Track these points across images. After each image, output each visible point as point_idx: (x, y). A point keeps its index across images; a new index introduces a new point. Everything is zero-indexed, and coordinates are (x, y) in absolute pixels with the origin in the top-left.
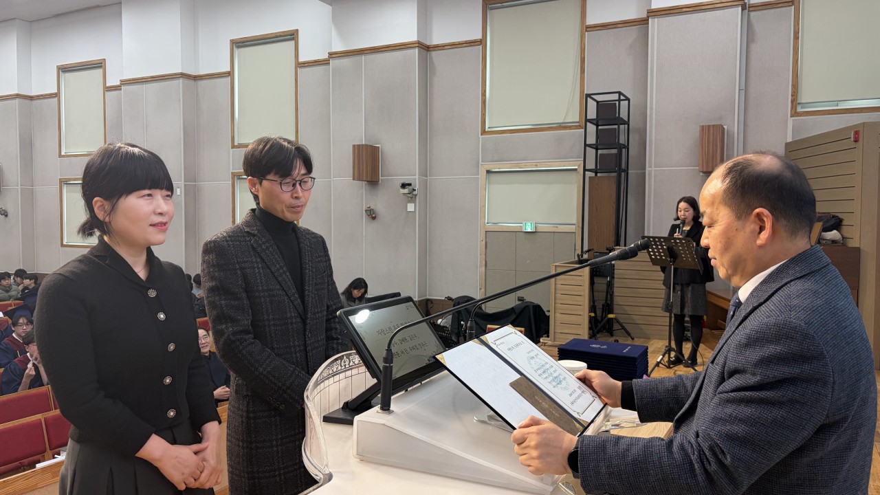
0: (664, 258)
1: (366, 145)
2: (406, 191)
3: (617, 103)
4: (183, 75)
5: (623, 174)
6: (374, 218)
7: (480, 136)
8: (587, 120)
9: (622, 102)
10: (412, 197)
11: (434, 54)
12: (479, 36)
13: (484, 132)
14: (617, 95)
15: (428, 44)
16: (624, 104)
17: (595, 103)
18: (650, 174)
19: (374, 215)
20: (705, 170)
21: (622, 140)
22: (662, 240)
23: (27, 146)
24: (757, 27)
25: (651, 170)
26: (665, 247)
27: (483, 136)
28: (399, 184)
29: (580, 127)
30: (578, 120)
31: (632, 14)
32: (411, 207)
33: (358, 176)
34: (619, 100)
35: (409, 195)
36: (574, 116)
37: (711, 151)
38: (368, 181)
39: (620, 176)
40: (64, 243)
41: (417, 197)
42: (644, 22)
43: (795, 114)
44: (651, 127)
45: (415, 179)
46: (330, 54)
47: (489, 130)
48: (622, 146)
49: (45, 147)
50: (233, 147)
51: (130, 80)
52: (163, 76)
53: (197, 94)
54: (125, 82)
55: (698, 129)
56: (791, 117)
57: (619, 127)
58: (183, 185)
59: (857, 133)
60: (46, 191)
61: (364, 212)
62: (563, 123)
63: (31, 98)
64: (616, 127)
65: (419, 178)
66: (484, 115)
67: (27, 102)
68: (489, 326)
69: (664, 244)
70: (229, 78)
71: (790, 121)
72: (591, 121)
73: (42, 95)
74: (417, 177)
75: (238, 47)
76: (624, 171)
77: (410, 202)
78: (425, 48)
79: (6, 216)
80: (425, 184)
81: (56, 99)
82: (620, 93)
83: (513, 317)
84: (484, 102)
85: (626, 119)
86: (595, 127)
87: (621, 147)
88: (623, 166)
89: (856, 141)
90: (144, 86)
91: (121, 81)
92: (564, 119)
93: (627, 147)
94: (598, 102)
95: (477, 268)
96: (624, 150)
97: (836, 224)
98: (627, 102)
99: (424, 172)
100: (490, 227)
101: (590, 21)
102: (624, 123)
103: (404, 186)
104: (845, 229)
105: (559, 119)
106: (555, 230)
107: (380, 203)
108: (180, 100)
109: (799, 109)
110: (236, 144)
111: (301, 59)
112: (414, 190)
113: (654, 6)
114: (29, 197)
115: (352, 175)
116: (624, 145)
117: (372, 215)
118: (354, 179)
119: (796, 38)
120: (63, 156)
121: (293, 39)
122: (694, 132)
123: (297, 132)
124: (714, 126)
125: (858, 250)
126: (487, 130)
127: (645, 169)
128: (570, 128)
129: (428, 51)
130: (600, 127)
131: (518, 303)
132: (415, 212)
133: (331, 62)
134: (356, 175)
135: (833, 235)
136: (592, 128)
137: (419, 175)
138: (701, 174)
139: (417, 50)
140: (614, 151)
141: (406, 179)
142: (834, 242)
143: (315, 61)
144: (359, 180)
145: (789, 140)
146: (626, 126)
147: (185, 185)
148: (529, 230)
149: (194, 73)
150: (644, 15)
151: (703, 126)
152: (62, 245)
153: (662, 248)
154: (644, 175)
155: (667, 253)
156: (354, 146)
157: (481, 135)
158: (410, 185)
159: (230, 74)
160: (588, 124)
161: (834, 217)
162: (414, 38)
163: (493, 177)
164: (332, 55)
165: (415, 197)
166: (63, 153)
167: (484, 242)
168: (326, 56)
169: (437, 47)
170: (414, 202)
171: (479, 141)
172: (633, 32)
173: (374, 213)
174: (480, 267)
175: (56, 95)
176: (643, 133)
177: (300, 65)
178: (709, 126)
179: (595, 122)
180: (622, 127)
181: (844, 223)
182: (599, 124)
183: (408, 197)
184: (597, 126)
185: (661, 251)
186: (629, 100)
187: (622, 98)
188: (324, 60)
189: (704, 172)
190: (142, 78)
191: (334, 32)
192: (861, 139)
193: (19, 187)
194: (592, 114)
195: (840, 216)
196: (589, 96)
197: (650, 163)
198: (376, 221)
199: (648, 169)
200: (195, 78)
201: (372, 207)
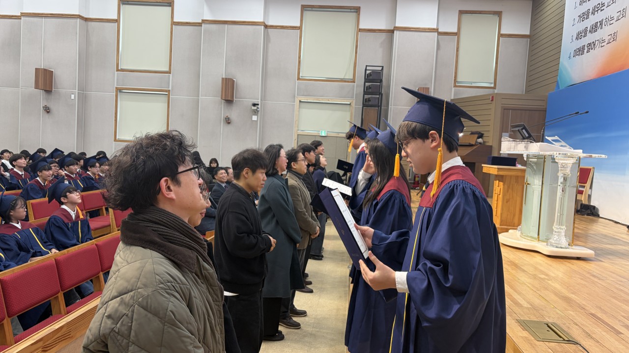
1: (229, 79)
2: (255, 108)
3: (382, 72)
4: (79, 17)
6: (229, 123)
10: (256, 112)
11: (270, 30)
12: (298, 25)
13: (299, 79)
15: (267, 24)
18: (390, 109)
24: (441, 42)
25: (391, 107)
28: (251, 103)
29: (351, 82)
30: (352, 78)
31: (383, 27)
32: (255, 118)
34: (383, 70)
36: (350, 76)
39: (378, 109)
41: (259, 112)
42: (392, 32)
43: (455, 86)
44: (393, 85)
45: (258, 102)
46: (203, 20)
47: (301, 78)
50: (118, 70)
51: (30, 13)
52: (62, 15)
53: (87, 31)
54: (25, 15)
56: (454, 87)
58: (77, 94)
59: (493, 97)
61: (223, 119)
62: (343, 79)
66: (299, 69)
70: (116, 24)
71: (453, 89)
74: (259, 100)
75: (123, 4)
76: (380, 106)
77: (254, 115)
78: (266, 27)
80: (262, 105)
82: (383, 67)
84: (299, 62)
87: (379, 95)
89: (492, 100)
90: (44, 19)
91: (22, 13)
92: (344, 77)
97: (481, 136)
99: (264, 98)
100: (300, 132)
101: (361, 27)
103: (254, 105)
104: (484, 138)
105: (341, 76)
106: (338, 136)
107: (234, 113)
108: (77, 34)
109: (457, 84)
110: (119, 68)
111: (175, 20)
113: (397, 25)
115: (220, 96)
117: (228, 121)
118: (222, 99)
119: (457, 51)
121: (170, 6)
123: (170, 65)
125: (491, 147)
128: (348, 82)
129: (266, 28)
132: (257, 121)
133: (203, 25)
134: (223, 97)
135: (480, 140)
137: (261, 100)
139: (263, 27)
141: (254, 101)
142: (480, 143)
143: (187, 23)
145: (452, 98)
147: (78, 92)
148: (323, 135)
149: (85, 16)
150: (392, 29)
154: (388, 110)
156: (223, 79)
157: (298, 80)
158: (257, 105)
159: (117, 21)
161: (480, 133)
162: (262, 20)
163: (302, 104)
164: (203, 21)
167: (296, 141)
168: (200, 21)
169: (272, 27)
170: (257, 115)
171: (296, 83)
172: (383, 36)
176: (389, 87)
177: (174, 23)
181: (484, 135)
183: (254, 112)
188: (199, 23)
190: (42, 14)
191: (206, 7)
192: (494, 99)
195: (482, 132)
196: (367, 66)
197: (391, 103)
198: (230, 125)
199: (390, 106)
200: (86, 20)
201: (229, 116)
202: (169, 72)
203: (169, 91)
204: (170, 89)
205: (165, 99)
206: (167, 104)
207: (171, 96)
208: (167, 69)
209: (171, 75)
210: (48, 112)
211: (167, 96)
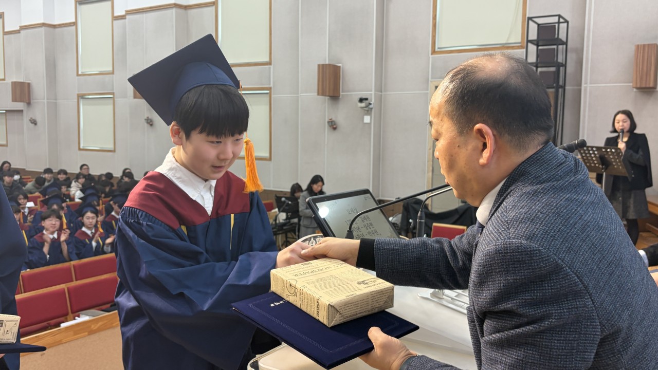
0: (597, 165)
1: (329, 65)
2: (363, 105)
3: (557, 25)
4: (176, 6)
5: (560, 90)
6: (335, 129)
7: (430, 56)
8: (528, 41)
9: (561, 25)
10: (368, 110)
13: (434, 52)
14: (557, 18)
16: (563, 26)
17: (536, 26)
18: (585, 90)
19: (335, 126)
20: (638, 86)
21: (561, 59)
22: (594, 149)
23: (52, 66)
25: (587, 86)
26: (597, 155)
27: (433, 56)
28: (357, 99)
29: (519, 48)
30: (519, 40)
32: (367, 119)
33: (322, 92)
34: (559, 23)
35: (365, 109)
36: (516, 37)
37: (645, 68)
38: (330, 97)
39: (557, 92)
40: (81, 147)
41: (373, 110)
44: (588, 47)
45: (371, 94)
47: (439, 50)
48: (561, 65)
49: (66, 67)
51: (133, 10)
52: (160, 6)
53: (187, 22)
54: (129, 12)
55: (633, 48)
57: (558, 48)
60: (67, 103)
61: (326, 123)
62: (506, 44)
63: (54, 26)
64: (555, 47)
65: (375, 93)
66: (433, 37)
67: (51, 29)
68: (435, 224)
69: (596, 152)
70: (214, 8)
72: (532, 42)
73: (63, 24)
74: (373, 92)
76: (561, 87)
77: (366, 115)
79: (36, 124)
80: (380, 99)
81: (74, 28)
82: (560, 16)
83: (457, 217)
84: (434, 25)
85: (564, 40)
86: (535, 47)
87: (559, 65)
88: (561, 83)
90: (145, 15)
91: (126, 11)
92: (508, 40)
93: (565, 66)
94: (539, 25)
95: (425, 173)
96: (561, 68)
98: (566, 24)
99: (381, 87)
102: (562, 43)
103: (361, 100)
105: (504, 42)
107: (341, 115)
108: (173, 27)
112: (370, 104)
114: (54, 108)
115: (316, 91)
116: (562, 64)
117: (333, 126)
118: (318, 94)
120: (80, 75)
122: (629, 51)
123: (270, 53)
124: (649, 45)
126: (436, 50)
127: (580, 85)
128: (513, 48)
130: (540, 48)
131: (461, 204)
132: (370, 124)
134: (320, 91)
136: (532, 48)
137: (376, 90)
138: (635, 90)
140: (553, 69)
141: (364, 94)
144: (323, 95)
146: (565, 46)
149: (185, 3)
151: (638, 46)
152: (80, 149)
153: (595, 156)
154: (580, 91)
155: (599, 160)
156: (319, 65)
157: (432, 54)
158: (366, 99)
159: (214, 4)
160: (530, 45)
165: (371, 111)
166: (80, 73)
170: (370, 115)
171: (429, 60)
173: (335, 124)
174: (428, 172)
175: (74, 24)
176: (580, 52)
178: (644, 45)
179: (535, 42)
180: (560, 47)
182: (540, 44)
183: (365, 110)
184: (538, 46)
185: (594, 159)
186: (567, 22)
187: (561, 20)
189: (637, 88)
190: (143, 9)
193: (45, 101)
194: (533, 35)
196: (530, 19)
197: (586, 79)
198: (336, 131)
199: (583, 85)
200: (186, 8)
201: (334, 119)
202: (269, 63)
203: (270, 89)
204: (271, 86)
205: (266, 98)
206: (268, 107)
207: (272, 96)
208: (267, 59)
209: (272, 66)
210: (151, 125)
211: (268, 95)
